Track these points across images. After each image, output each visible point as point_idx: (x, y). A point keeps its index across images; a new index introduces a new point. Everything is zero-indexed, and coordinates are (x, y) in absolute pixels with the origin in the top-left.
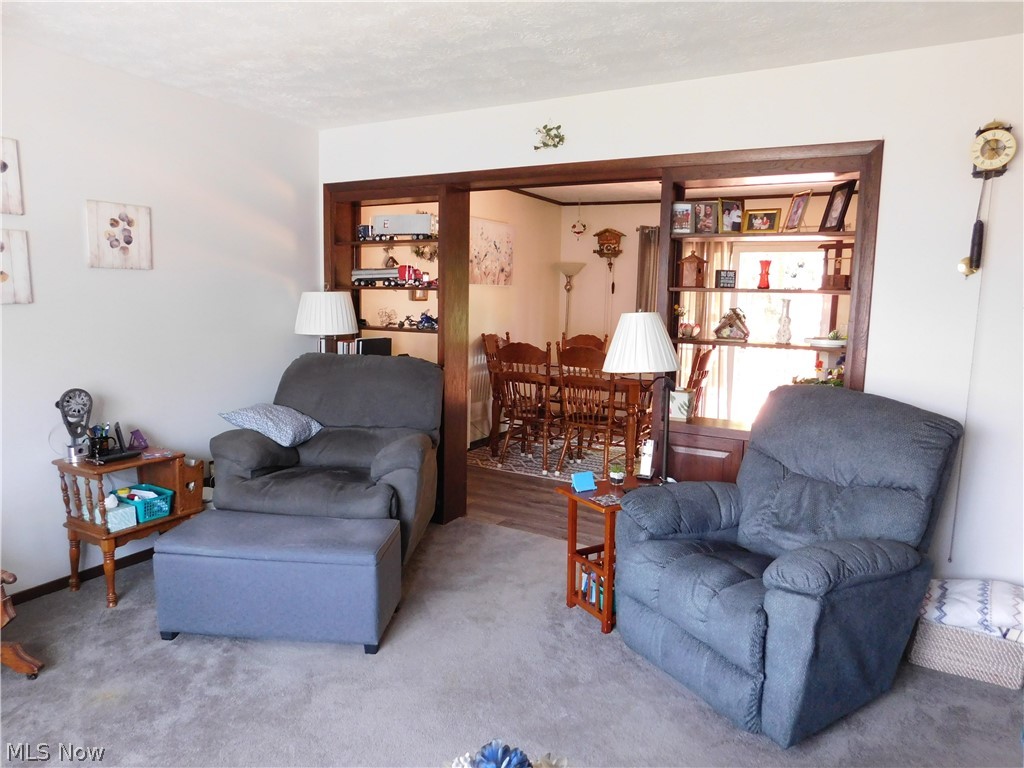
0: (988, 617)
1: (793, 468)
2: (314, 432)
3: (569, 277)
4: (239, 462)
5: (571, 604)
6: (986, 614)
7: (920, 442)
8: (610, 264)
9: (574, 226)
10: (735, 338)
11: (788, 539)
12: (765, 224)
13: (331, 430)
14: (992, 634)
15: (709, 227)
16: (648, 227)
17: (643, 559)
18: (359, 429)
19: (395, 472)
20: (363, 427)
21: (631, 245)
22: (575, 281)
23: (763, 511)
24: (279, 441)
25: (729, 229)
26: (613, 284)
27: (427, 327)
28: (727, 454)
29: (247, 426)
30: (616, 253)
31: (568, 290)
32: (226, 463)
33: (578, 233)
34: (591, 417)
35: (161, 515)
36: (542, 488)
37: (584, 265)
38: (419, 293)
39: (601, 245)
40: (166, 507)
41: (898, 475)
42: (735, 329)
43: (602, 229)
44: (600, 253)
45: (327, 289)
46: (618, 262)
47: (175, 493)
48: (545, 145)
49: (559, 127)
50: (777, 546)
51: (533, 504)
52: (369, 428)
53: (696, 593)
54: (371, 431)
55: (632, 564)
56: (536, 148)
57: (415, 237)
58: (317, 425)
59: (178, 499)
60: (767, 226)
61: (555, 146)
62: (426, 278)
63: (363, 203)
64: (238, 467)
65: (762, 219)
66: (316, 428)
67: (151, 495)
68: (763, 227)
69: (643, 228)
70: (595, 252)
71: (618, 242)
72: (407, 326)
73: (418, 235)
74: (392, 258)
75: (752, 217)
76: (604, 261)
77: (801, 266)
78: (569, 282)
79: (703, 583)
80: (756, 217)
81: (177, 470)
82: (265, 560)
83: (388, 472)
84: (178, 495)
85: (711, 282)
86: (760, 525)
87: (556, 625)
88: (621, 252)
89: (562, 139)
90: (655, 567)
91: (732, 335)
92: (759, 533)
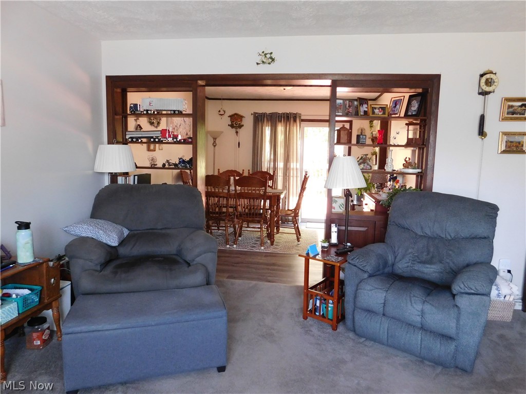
0: (500, 292)
1: (420, 233)
2: (125, 235)
3: (215, 139)
4: (91, 261)
5: (305, 318)
6: (499, 290)
7: (488, 216)
8: (237, 132)
9: (219, 111)
10: (366, 169)
11: (427, 268)
12: (380, 112)
13: (136, 232)
14: (501, 299)
15: (351, 113)
16: (257, 113)
17: (372, 288)
18: (155, 231)
19: (203, 256)
20: (156, 229)
21: (248, 122)
22: (217, 141)
23: (409, 255)
24: (110, 243)
25: (363, 114)
26: (239, 143)
27: (183, 166)
28: (366, 228)
29: (84, 235)
30: (241, 126)
31: (215, 146)
32: (81, 262)
33: (222, 115)
34: (250, 214)
35: (34, 304)
36: (232, 255)
37: (222, 132)
38: (152, 147)
39: (232, 122)
40: (37, 300)
41: (481, 232)
42: (366, 165)
43: (233, 113)
44: (232, 126)
45: (109, 143)
46: (241, 131)
47: (43, 287)
48: (263, 62)
49: (271, 53)
50: (420, 272)
51: (235, 265)
52: (161, 229)
53: (413, 302)
54: (163, 231)
55: (365, 291)
56: (258, 64)
57: (172, 112)
58: (127, 230)
59: (45, 292)
60: (382, 113)
61: (269, 63)
62: (180, 138)
63: (129, 89)
64: (90, 264)
65: (379, 109)
66: (126, 232)
67: (26, 292)
68: (380, 114)
69: (255, 113)
70: (229, 125)
71: (241, 121)
72: (167, 166)
73: (174, 111)
74: (139, 125)
75: (373, 109)
76: (234, 130)
77: (398, 133)
78: (215, 142)
79: (414, 296)
80: (376, 109)
81: (45, 271)
82: (153, 325)
83: (198, 256)
84: (45, 288)
85: (354, 141)
86: (408, 262)
87: (307, 332)
88: (243, 125)
89: (273, 60)
90: (381, 291)
91: (364, 168)
92: (408, 267)
